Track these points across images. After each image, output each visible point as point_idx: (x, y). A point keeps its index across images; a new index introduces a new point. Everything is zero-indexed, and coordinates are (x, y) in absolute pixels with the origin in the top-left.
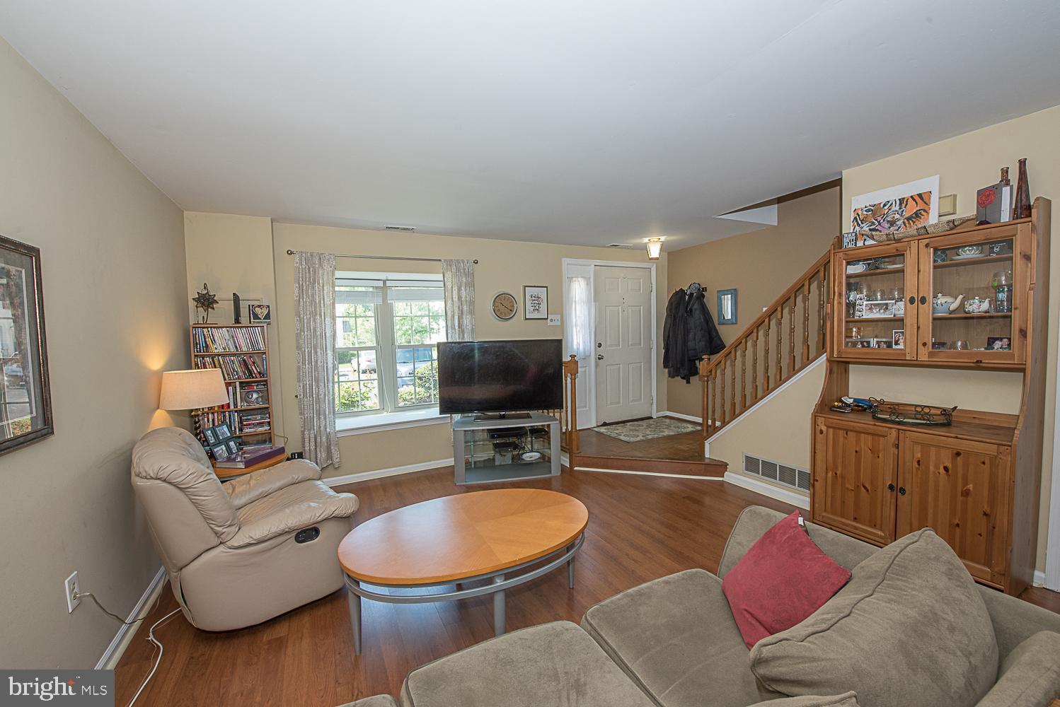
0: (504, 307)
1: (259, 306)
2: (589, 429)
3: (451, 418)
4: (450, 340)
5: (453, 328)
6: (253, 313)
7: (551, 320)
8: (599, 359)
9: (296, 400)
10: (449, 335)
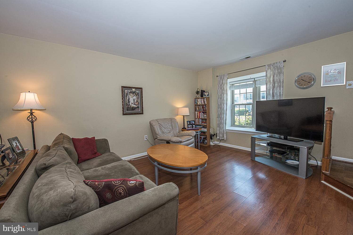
0: (305, 80)
6: (204, 94)
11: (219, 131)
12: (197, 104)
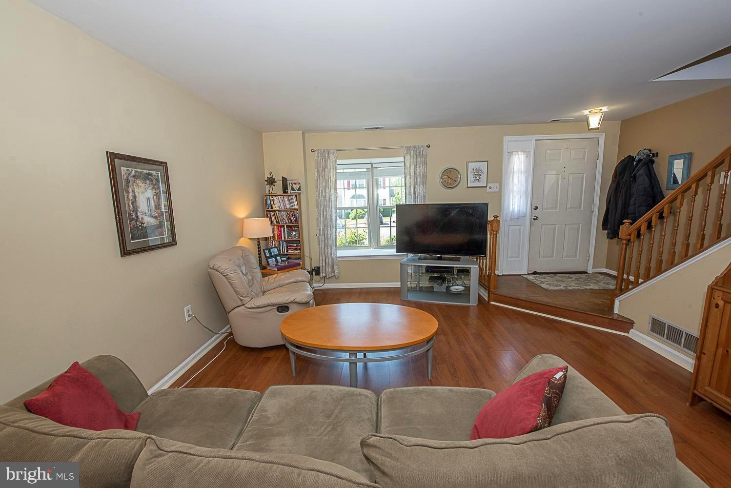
0: (450, 178)
1: (295, 183)
2: (520, 275)
3: (407, 256)
4: (408, 203)
5: (410, 194)
6: (292, 187)
7: (490, 188)
8: (534, 219)
9: (316, 237)
10: (408, 199)
11: (324, 263)
12: (272, 208)
